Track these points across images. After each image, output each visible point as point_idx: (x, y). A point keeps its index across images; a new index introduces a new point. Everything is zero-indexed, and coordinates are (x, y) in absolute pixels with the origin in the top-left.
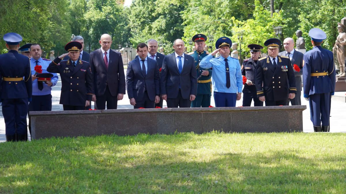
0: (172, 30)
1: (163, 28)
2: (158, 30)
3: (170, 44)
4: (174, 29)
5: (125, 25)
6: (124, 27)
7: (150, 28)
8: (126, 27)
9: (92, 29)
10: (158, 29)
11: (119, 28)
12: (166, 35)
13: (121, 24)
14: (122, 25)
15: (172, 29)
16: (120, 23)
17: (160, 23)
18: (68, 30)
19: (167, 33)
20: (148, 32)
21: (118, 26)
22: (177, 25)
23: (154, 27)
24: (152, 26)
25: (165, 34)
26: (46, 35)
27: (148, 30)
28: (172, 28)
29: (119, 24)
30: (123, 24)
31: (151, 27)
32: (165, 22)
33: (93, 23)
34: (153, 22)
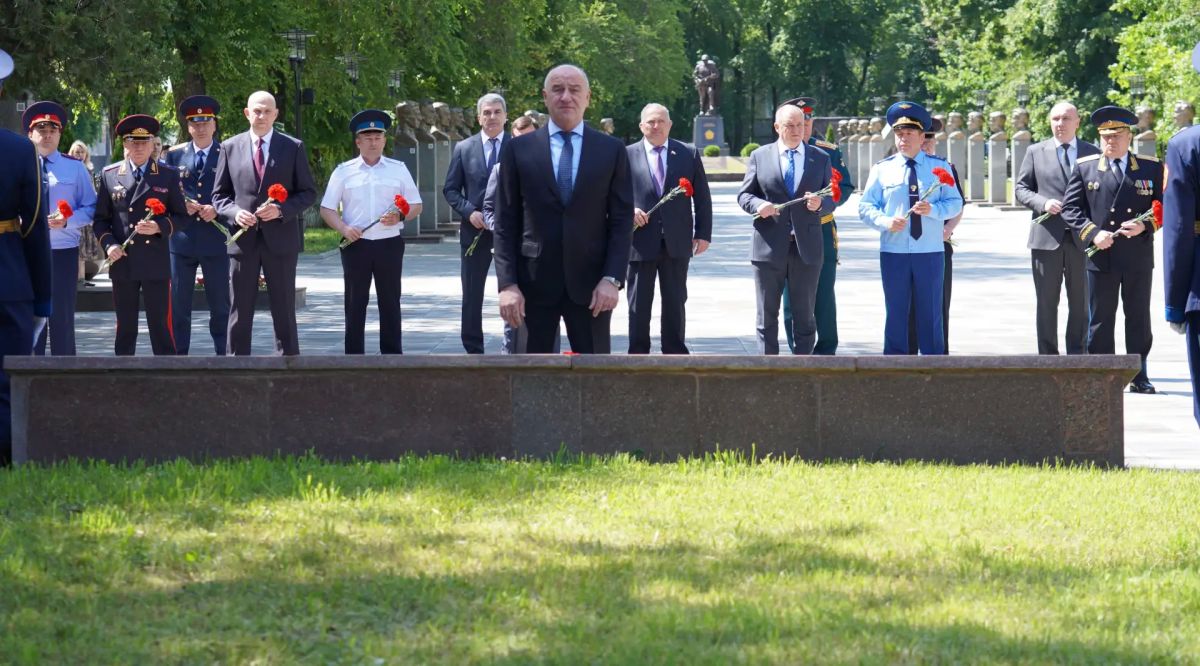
0: (1083, 41)
1: (1047, 32)
2: (1025, 41)
3: (1072, 94)
4: (1092, 36)
5: (914, 19)
6: (910, 25)
7: (1000, 32)
8: (915, 29)
9: (783, 35)
10: (1029, 36)
11: (892, 30)
12: (1059, 62)
13: (899, 16)
14: (905, 20)
15: (1082, 36)
16: (895, 12)
17: (1034, 11)
18: (671, 39)
19: (1063, 52)
20: (990, 46)
21: (887, 22)
22: (1103, 20)
23: (1010, 30)
24: (1003, 22)
25: (1053, 59)
26: (574, 56)
27: (990, 39)
28: (1085, 31)
29: (891, 15)
30: (908, 16)
31: (1003, 28)
32: (1055, 8)
33: (787, 9)
34: (1007, 7)
